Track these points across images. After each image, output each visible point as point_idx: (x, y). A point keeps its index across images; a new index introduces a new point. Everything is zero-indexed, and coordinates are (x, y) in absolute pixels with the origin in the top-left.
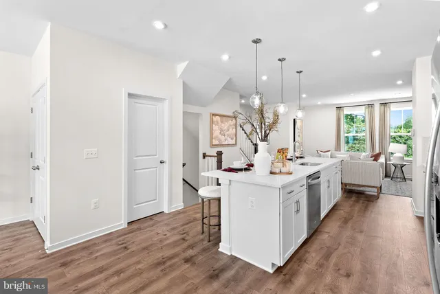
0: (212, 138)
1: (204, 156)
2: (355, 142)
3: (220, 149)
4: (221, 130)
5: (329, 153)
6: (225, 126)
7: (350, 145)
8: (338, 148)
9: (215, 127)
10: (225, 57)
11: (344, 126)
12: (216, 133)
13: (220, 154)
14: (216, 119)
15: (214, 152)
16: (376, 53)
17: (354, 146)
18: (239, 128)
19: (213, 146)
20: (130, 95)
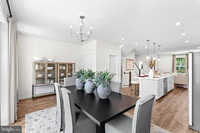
0: (126, 67)
1: (124, 73)
2: (182, 69)
3: (130, 71)
4: (129, 64)
5: (169, 73)
6: (130, 63)
7: (179, 70)
8: (173, 71)
9: (128, 64)
10: (136, 44)
11: (176, 62)
12: (128, 66)
13: (130, 73)
14: (128, 61)
15: (128, 72)
16: (187, 42)
17: (181, 70)
18: (135, 64)
19: (127, 70)
20: (110, 56)
